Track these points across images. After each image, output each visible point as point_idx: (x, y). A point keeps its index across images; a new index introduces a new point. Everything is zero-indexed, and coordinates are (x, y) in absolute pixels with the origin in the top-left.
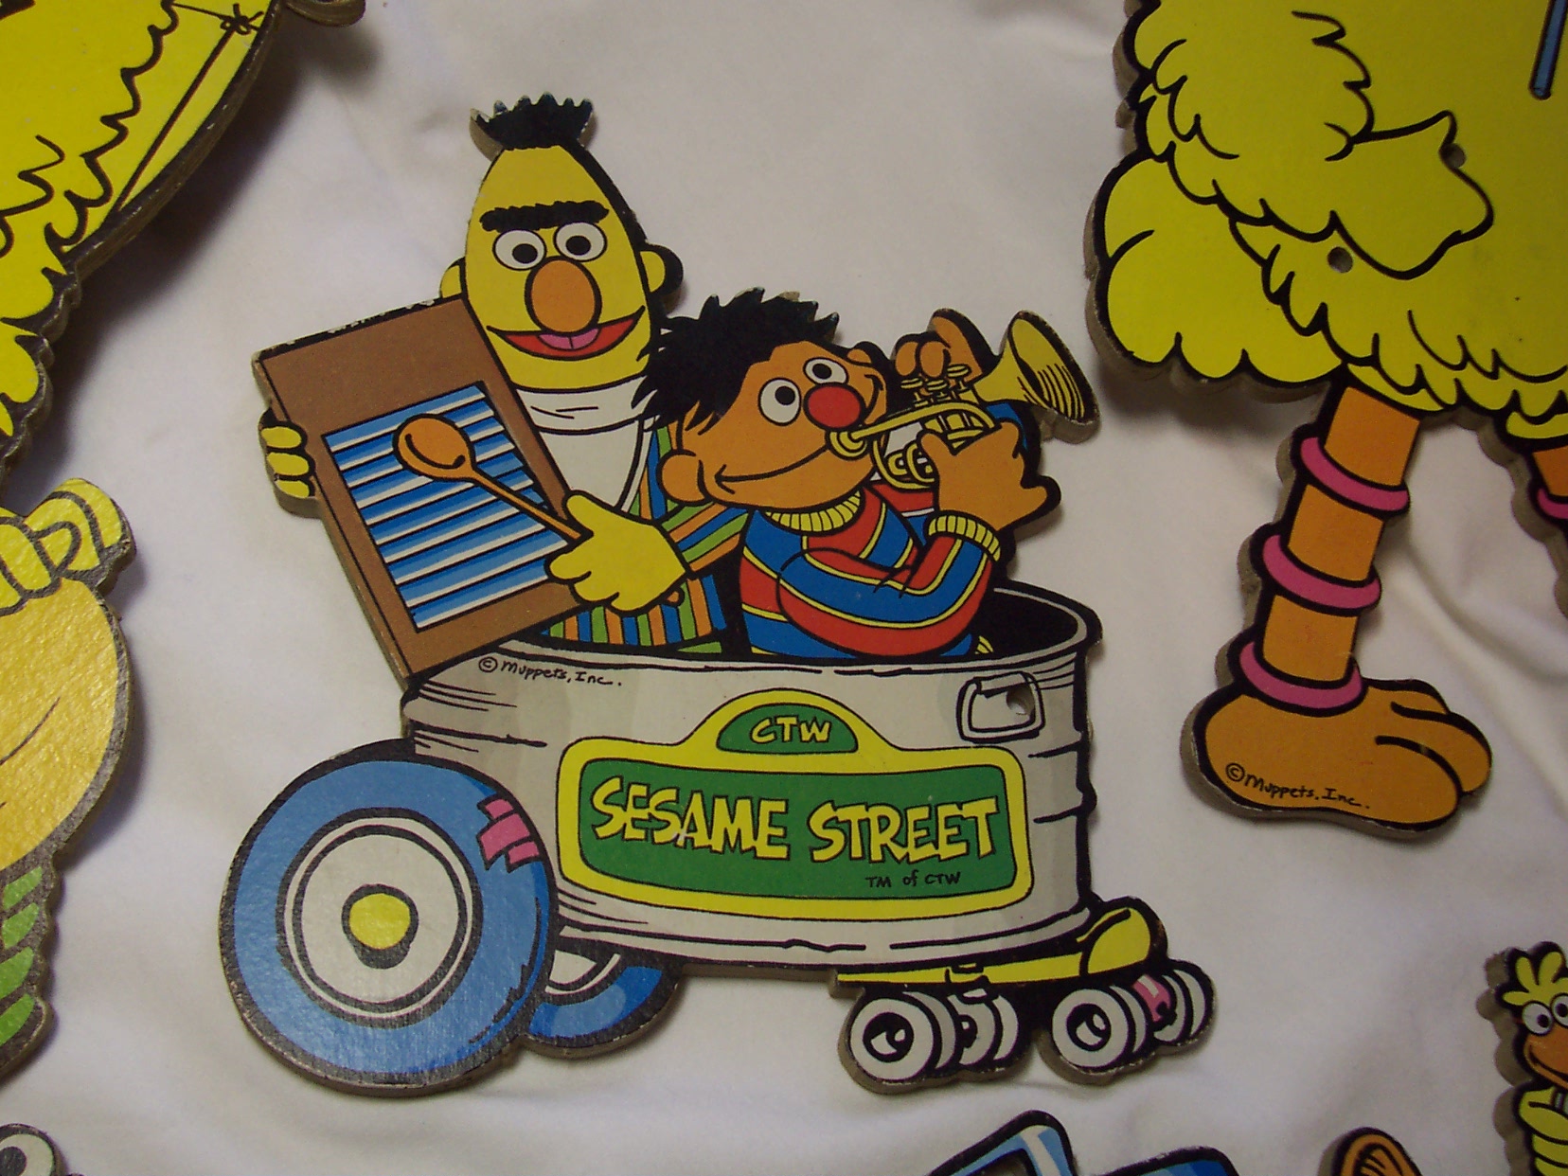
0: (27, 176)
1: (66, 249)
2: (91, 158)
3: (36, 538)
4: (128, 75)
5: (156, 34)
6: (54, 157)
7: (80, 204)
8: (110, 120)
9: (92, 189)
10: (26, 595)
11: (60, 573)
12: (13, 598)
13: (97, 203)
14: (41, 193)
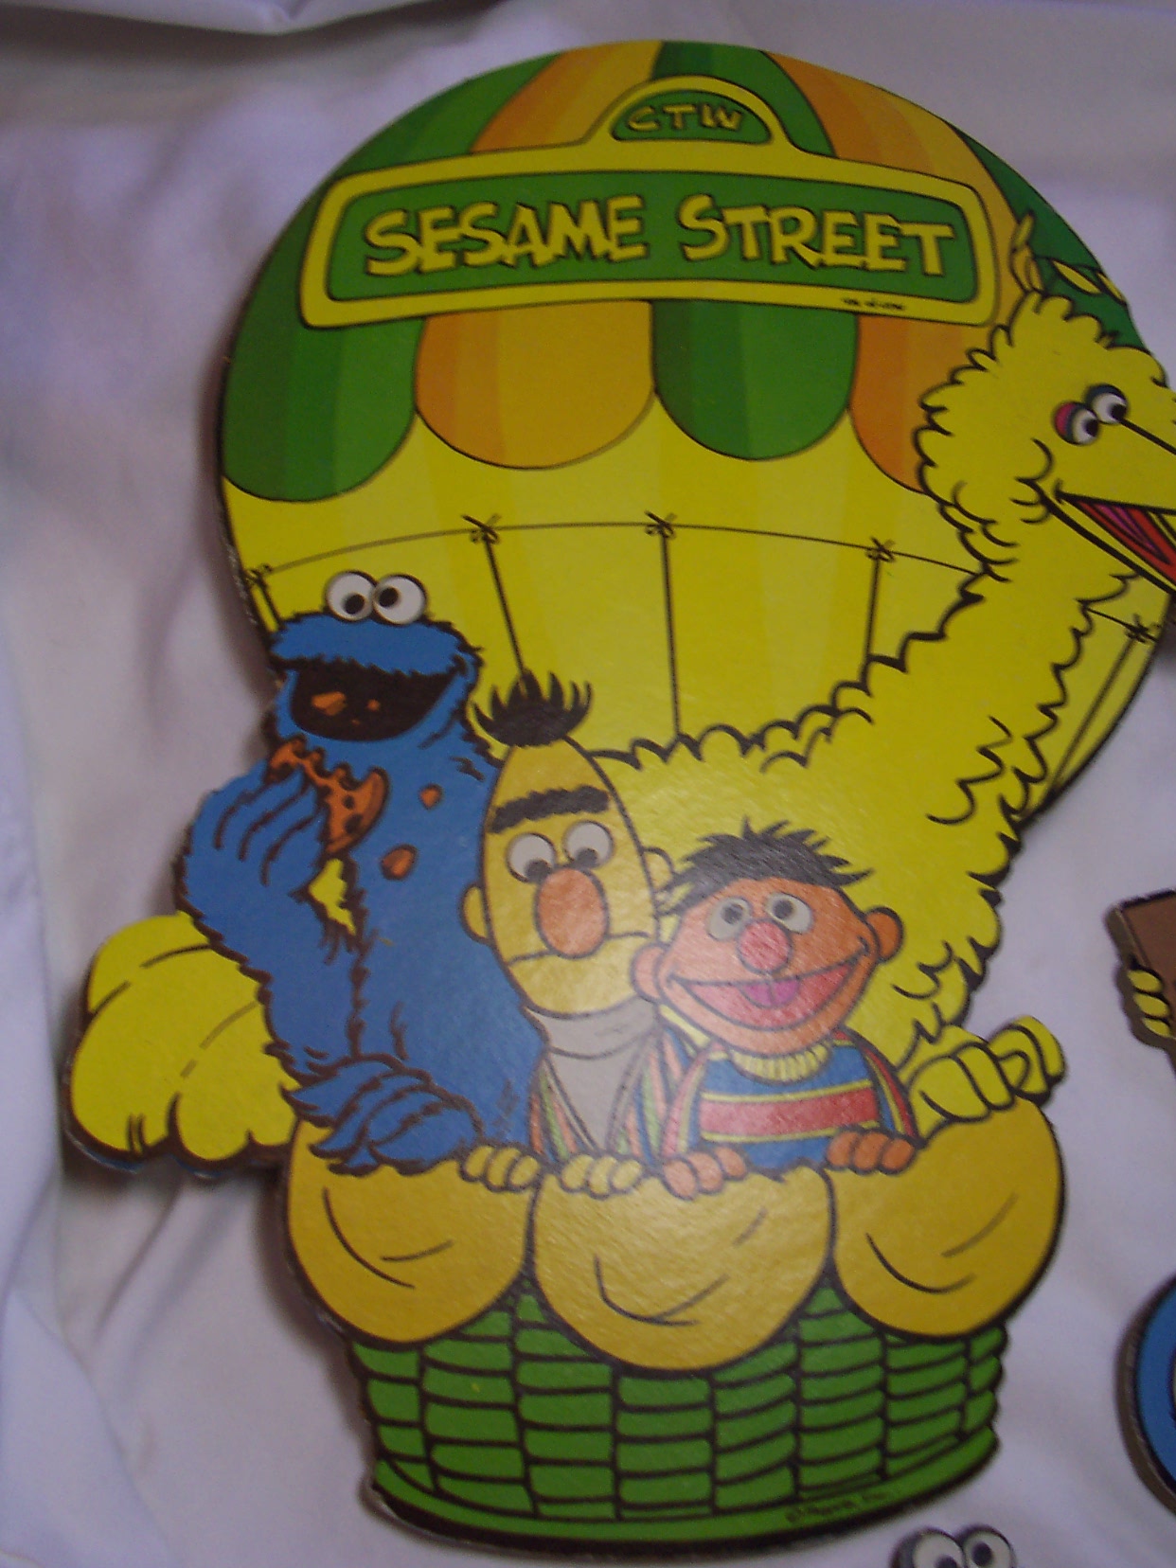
0: (985, 751)
1: (1015, 817)
2: (1031, 740)
3: (996, 1060)
4: (1058, 669)
5: (1078, 635)
6: (1002, 735)
7: (1025, 780)
8: (1045, 709)
9: (1032, 769)
10: (991, 1107)
11: (1015, 1092)
12: (979, 1109)
13: (1036, 781)
14: (992, 766)
